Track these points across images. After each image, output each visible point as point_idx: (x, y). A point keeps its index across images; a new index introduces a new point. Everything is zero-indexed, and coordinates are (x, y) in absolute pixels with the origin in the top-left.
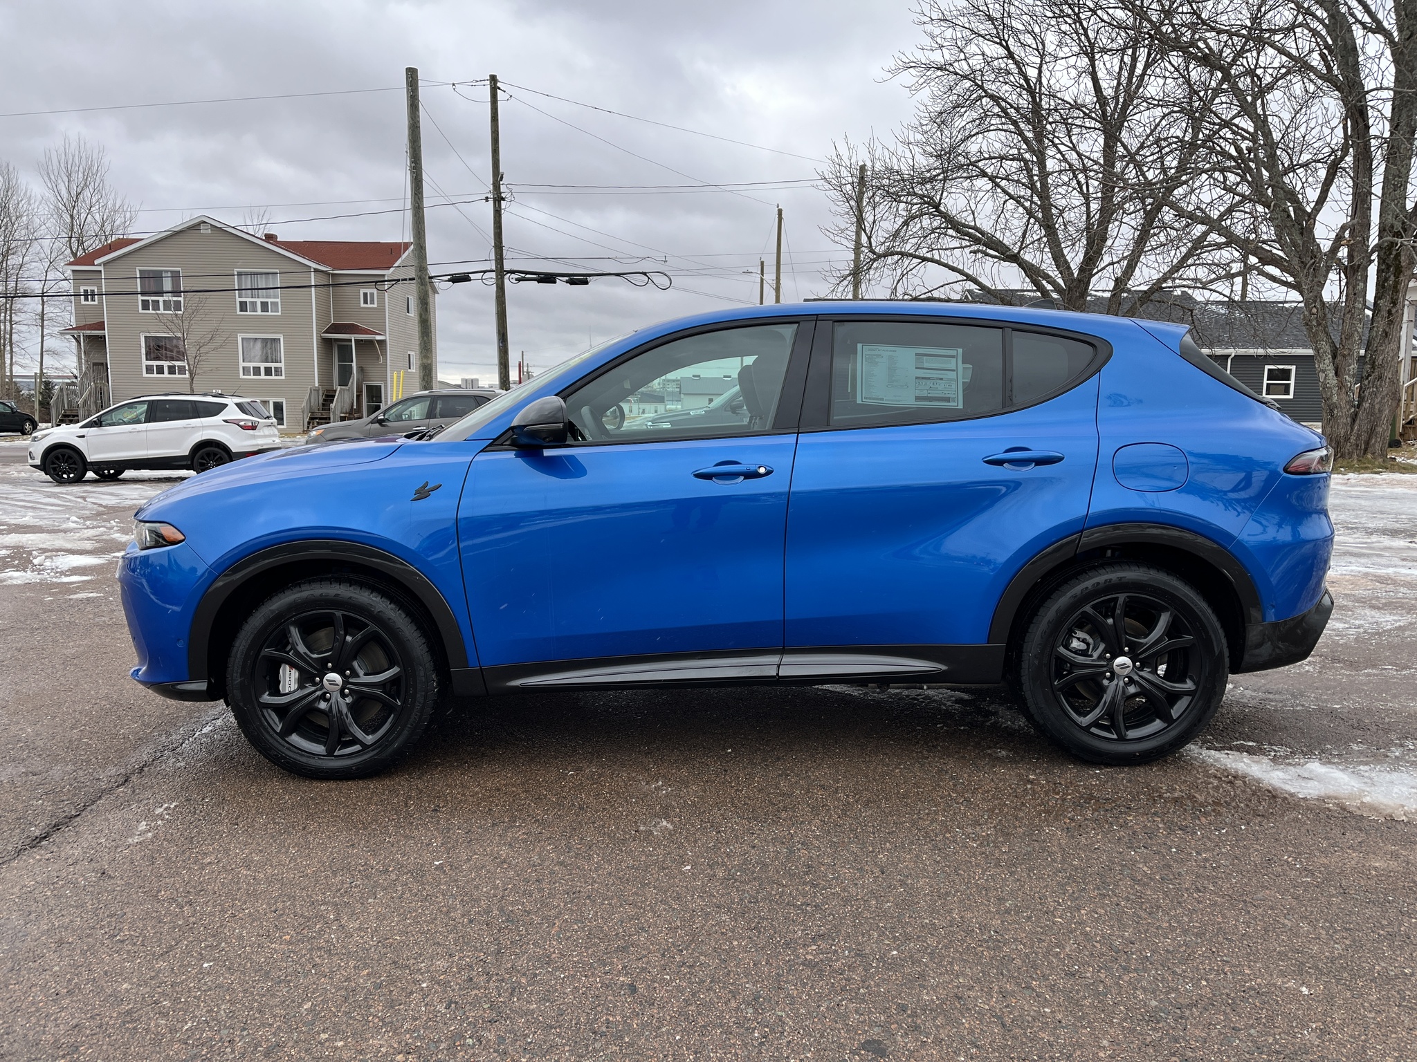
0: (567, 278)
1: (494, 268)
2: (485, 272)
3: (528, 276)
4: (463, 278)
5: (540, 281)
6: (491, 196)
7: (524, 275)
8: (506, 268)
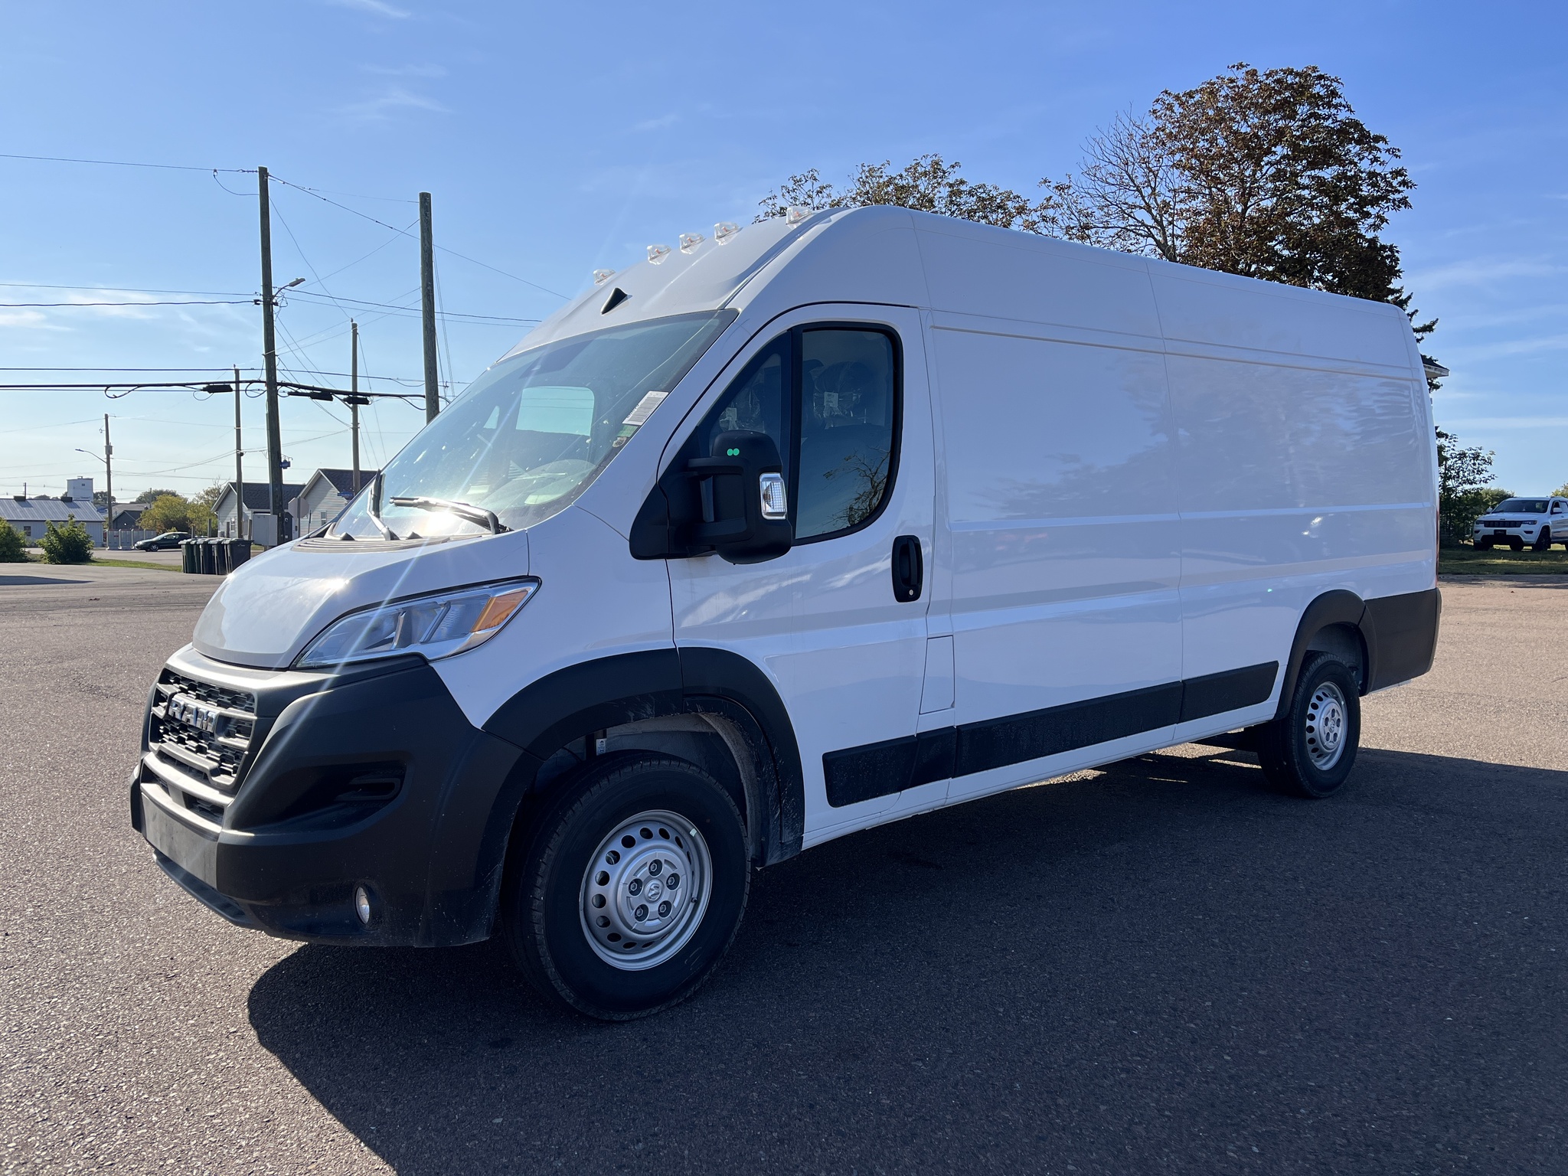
0: (346, 397)
1: (264, 378)
2: (251, 382)
3: (301, 391)
4: (224, 388)
5: (312, 398)
6: (261, 298)
7: (298, 390)
8: (279, 380)
